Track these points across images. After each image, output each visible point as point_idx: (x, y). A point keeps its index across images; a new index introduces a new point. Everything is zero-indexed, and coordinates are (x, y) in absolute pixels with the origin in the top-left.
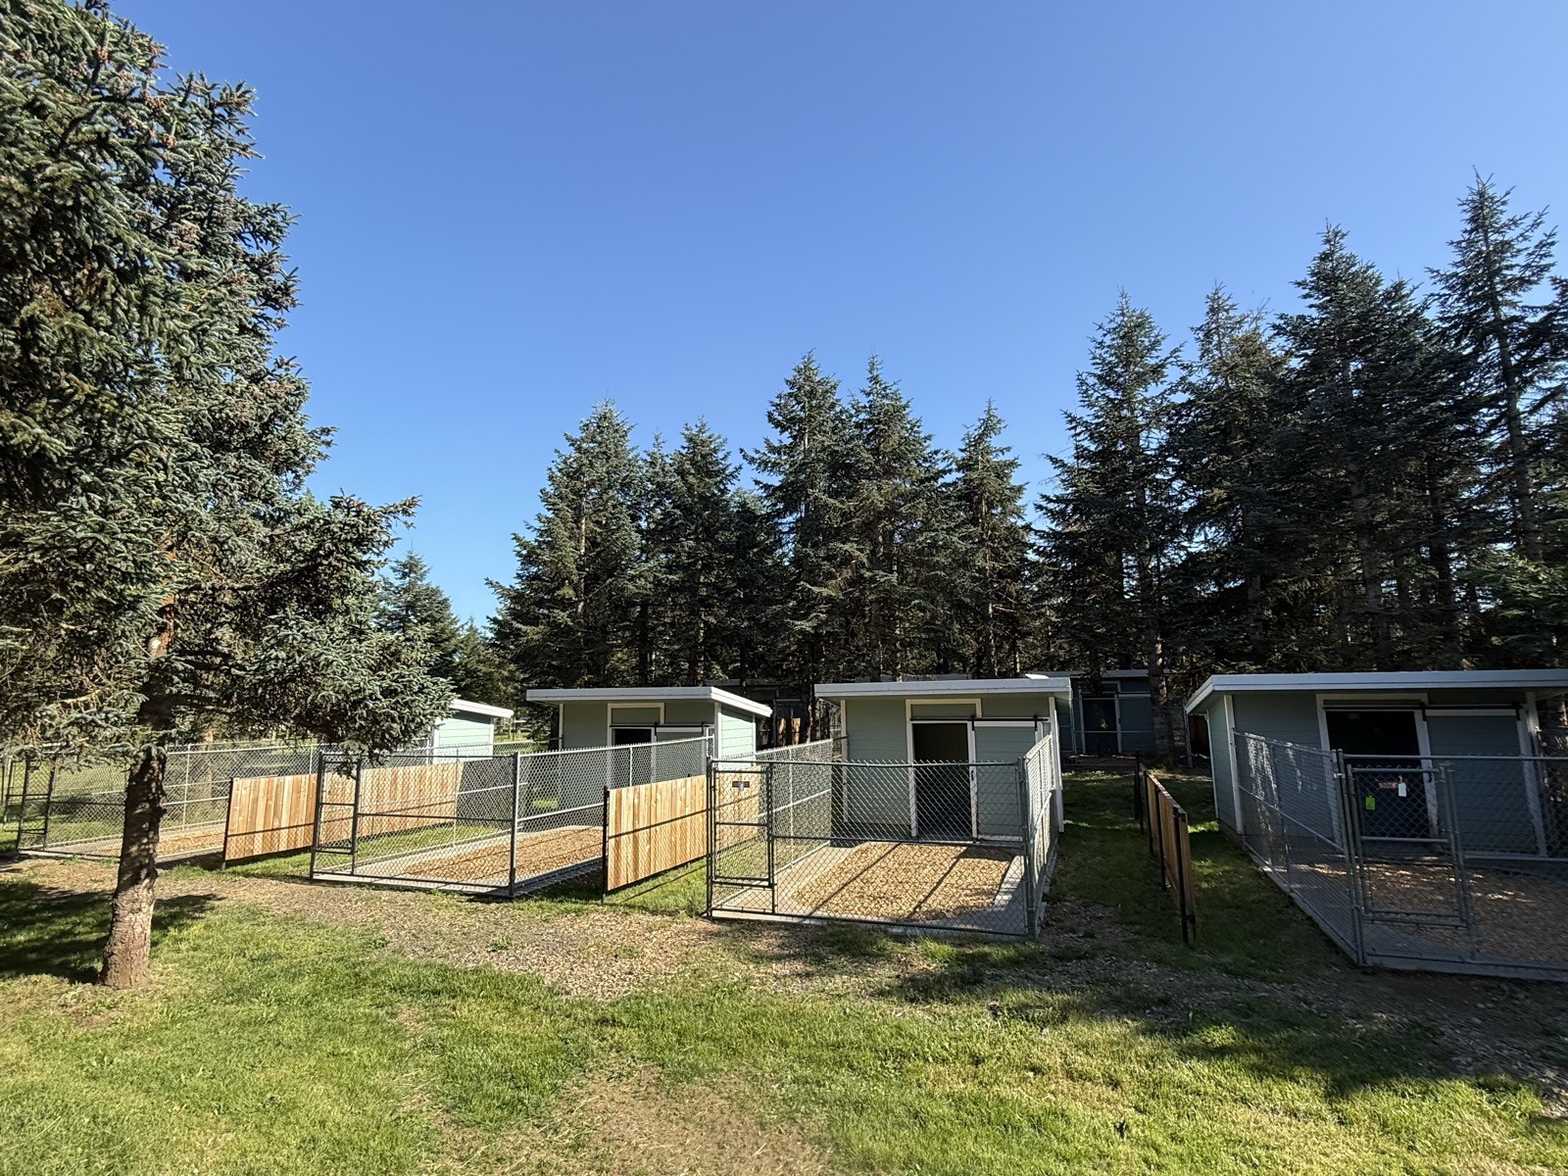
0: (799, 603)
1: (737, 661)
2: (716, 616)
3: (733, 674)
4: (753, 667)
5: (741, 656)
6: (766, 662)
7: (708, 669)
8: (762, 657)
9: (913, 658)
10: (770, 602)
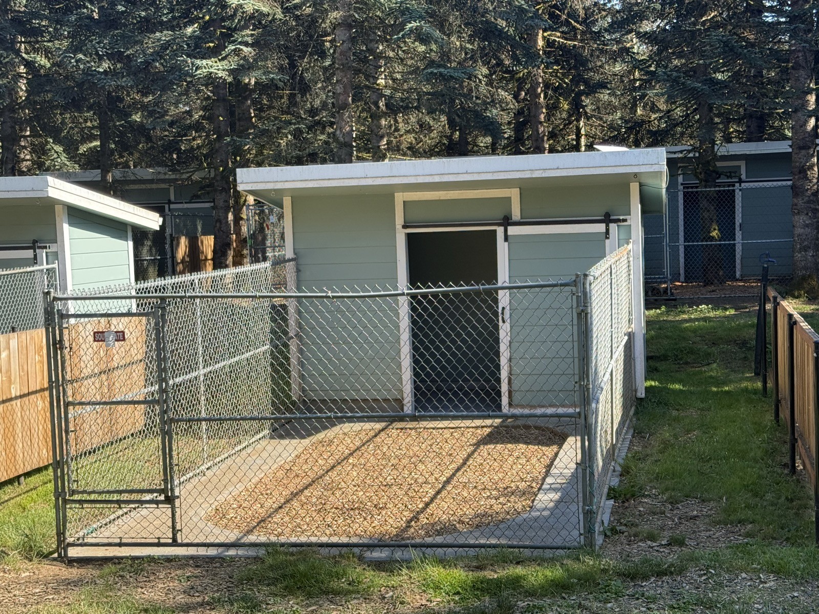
0: (204, 27)
1: (92, 138)
2: (47, 53)
3: (92, 161)
4: (125, 147)
5: (101, 127)
6: (149, 139)
7: (40, 151)
8: (141, 130)
9: (408, 132)
10: (149, 26)
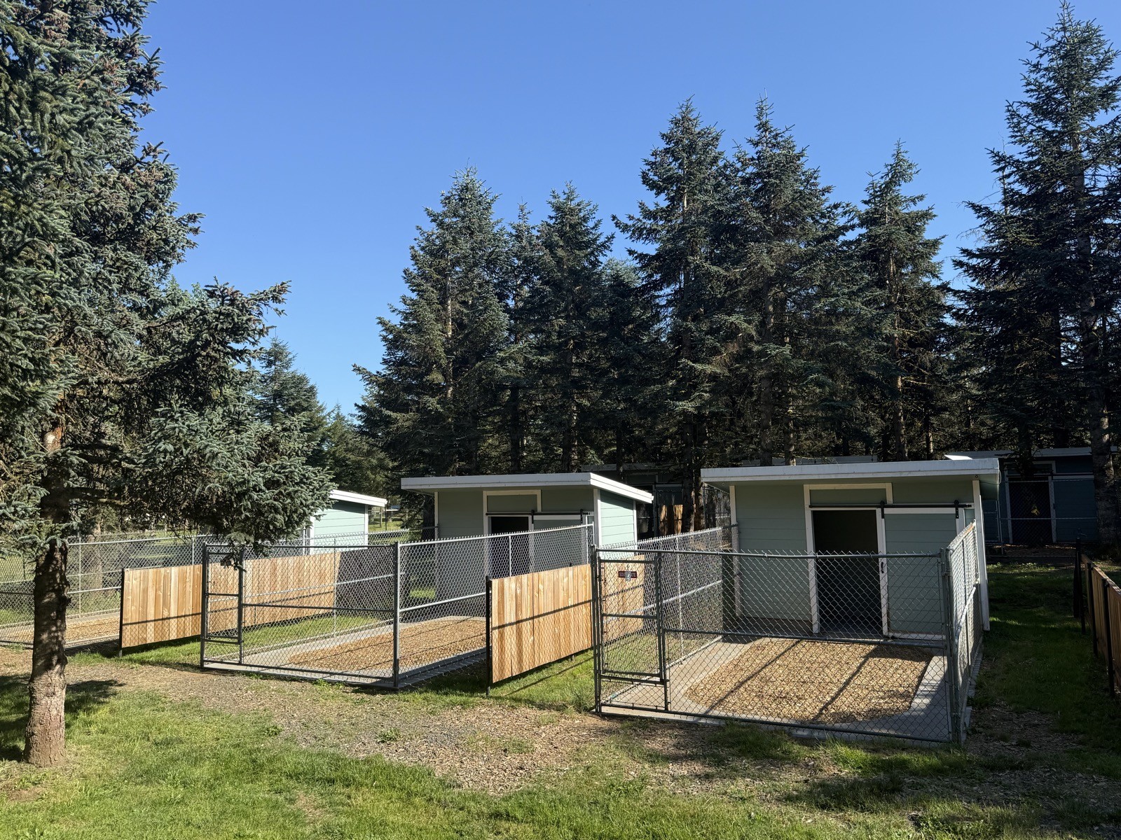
0: (679, 382)
1: (613, 445)
2: (589, 399)
3: (611, 459)
4: (630, 451)
5: (618, 439)
6: (644, 445)
7: (582, 454)
8: (639, 440)
9: (806, 439)
10: (647, 382)
